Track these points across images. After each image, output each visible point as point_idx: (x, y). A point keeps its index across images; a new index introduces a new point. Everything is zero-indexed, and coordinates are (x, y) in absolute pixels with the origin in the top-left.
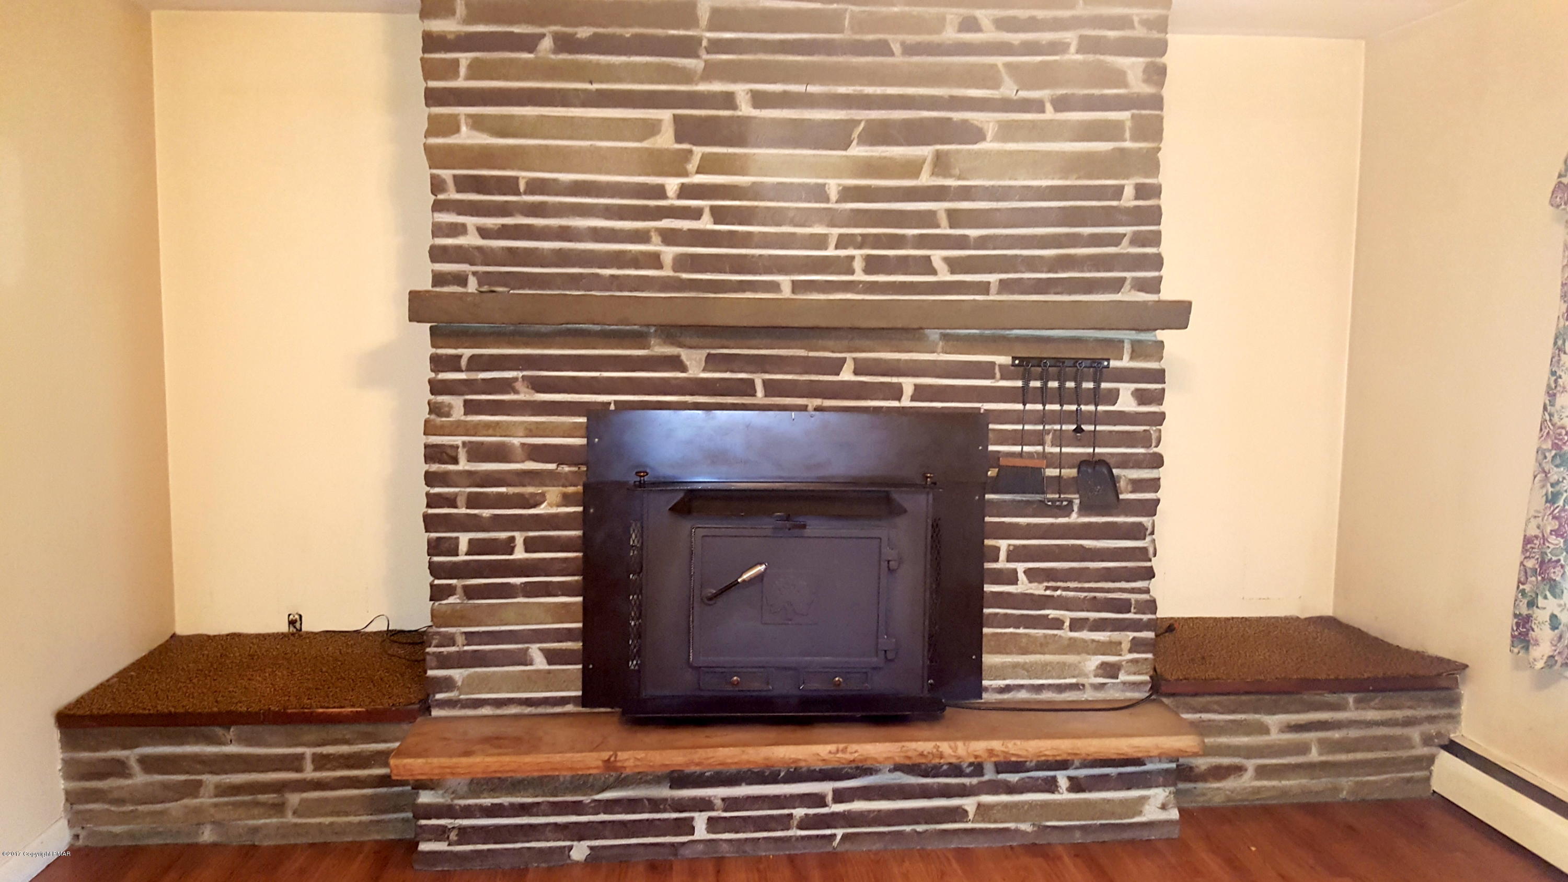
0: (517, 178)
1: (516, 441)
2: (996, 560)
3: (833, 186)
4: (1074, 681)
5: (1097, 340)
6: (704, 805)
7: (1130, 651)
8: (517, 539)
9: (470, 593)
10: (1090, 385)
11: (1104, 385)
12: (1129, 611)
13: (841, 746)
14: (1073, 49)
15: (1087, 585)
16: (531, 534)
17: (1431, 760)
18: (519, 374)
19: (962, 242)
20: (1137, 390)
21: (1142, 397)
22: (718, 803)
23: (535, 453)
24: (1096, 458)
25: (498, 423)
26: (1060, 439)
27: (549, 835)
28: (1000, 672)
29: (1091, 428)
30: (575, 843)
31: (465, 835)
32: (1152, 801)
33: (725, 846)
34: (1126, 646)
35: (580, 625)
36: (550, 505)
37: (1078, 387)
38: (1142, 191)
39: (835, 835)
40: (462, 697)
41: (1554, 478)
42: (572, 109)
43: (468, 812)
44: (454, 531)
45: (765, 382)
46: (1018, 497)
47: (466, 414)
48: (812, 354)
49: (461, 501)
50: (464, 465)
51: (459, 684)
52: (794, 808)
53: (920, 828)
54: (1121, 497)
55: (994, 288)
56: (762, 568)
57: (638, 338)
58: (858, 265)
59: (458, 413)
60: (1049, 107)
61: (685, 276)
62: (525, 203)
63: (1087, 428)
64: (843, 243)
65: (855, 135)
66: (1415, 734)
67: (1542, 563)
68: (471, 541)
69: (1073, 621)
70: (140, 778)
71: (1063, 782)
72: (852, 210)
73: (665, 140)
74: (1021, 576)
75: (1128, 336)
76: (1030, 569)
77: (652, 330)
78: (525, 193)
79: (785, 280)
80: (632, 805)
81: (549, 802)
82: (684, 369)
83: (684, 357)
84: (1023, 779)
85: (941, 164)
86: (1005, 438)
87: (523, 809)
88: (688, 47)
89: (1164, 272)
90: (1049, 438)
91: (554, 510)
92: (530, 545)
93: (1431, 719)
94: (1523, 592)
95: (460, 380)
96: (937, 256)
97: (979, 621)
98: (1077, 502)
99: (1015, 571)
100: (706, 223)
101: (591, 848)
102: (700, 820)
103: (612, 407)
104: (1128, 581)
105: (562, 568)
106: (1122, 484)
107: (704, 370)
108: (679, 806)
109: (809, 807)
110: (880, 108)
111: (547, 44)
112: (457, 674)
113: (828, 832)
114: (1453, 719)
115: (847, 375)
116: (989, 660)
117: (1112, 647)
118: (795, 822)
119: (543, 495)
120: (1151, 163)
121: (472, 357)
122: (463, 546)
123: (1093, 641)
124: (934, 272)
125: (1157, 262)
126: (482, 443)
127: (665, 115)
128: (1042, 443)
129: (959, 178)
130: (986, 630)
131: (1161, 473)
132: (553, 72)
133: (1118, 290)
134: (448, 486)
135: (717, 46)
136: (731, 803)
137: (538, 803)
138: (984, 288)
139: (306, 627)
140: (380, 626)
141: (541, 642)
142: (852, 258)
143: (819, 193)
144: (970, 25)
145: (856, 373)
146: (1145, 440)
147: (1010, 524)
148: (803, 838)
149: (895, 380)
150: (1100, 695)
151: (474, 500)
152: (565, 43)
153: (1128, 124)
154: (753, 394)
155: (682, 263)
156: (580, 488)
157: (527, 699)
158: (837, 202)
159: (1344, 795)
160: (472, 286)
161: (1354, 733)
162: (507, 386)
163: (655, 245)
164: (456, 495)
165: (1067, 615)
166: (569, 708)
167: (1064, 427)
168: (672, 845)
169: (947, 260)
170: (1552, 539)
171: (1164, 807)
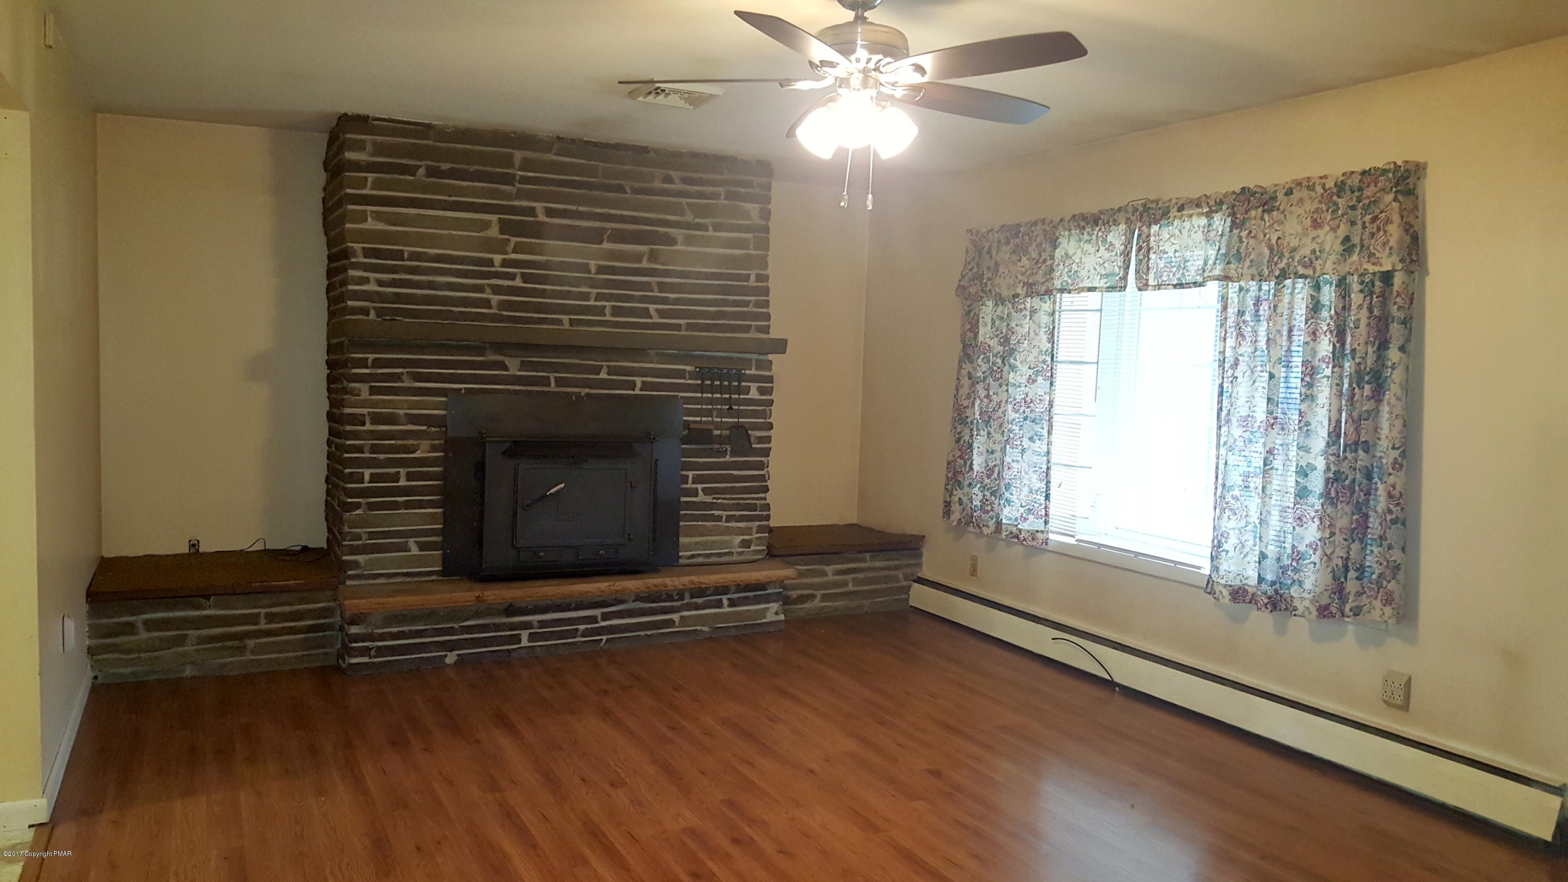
0: (403, 251)
1: (401, 412)
2: (687, 483)
3: (593, 264)
4: (728, 550)
5: (739, 359)
6: (526, 626)
7: (757, 533)
8: (401, 473)
9: (371, 507)
10: (736, 384)
11: (743, 384)
12: (756, 510)
13: (612, 583)
14: (723, 197)
15: (734, 496)
16: (411, 470)
17: (909, 587)
18: (405, 371)
19: (665, 301)
20: (760, 387)
21: (762, 391)
22: (536, 624)
23: (413, 419)
24: (740, 424)
25: (391, 400)
26: (721, 414)
27: (433, 649)
28: (688, 547)
29: (737, 407)
30: (449, 653)
31: (380, 651)
32: (771, 609)
33: (538, 650)
34: (755, 530)
35: (441, 526)
36: (423, 452)
37: (730, 385)
38: (760, 278)
39: (601, 640)
40: (365, 573)
41: (959, 430)
42: (437, 211)
43: (382, 637)
44: (359, 468)
45: (556, 378)
46: (699, 447)
47: (370, 395)
48: (583, 362)
49: (366, 449)
50: (368, 427)
51: (363, 565)
52: (579, 625)
53: (649, 633)
54: (753, 446)
55: (683, 328)
56: (562, 485)
57: (479, 350)
58: (607, 311)
59: (365, 394)
60: (710, 229)
61: (505, 313)
62: (407, 266)
63: (735, 407)
64: (599, 297)
65: (606, 237)
66: (900, 575)
67: (954, 474)
68: (372, 474)
69: (727, 516)
70: (144, 635)
71: (725, 602)
72: (605, 279)
73: (493, 232)
74: (700, 492)
75: (754, 357)
76: (705, 488)
77: (488, 345)
78: (407, 260)
79: (565, 318)
80: (484, 628)
81: (433, 629)
82: (507, 370)
83: (506, 362)
84: (705, 601)
85: (653, 257)
86: (691, 413)
87: (419, 634)
88: (507, 179)
89: (771, 323)
90: (715, 413)
91: (425, 455)
92: (409, 477)
93: (908, 566)
94: (947, 489)
95: (367, 374)
96: (652, 307)
97: (678, 519)
98: (729, 449)
99: (697, 489)
100: (518, 283)
101: (458, 655)
102: (525, 634)
103: (463, 391)
104: (755, 494)
105: (430, 491)
106: (752, 440)
107: (519, 370)
108: (513, 627)
109: (588, 624)
110: (619, 222)
111: (422, 171)
112: (361, 558)
113: (598, 638)
114: (919, 565)
115: (603, 375)
116: (683, 540)
117: (747, 531)
118: (579, 633)
119: (418, 445)
120: (763, 262)
121: (375, 360)
122: (367, 477)
123: (738, 527)
124: (651, 317)
125: (768, 317)
126: (381, 413)
127: (494, 218)
128: (711, 416)
129: (664, 265)
130: (681, 523)
131: (772, 433)
132: (425, 189)
133: (748, 332)
134: (359, 439)
135: (525, 180)
136: (542, 624)
137: (427, 630)
138: (678, 327)
139: (202, 549)
140: (259, 547)
141: (416, 537)
142: (605, 307)
143: (585, 268)
144: (668, 180)
145: (609, 374)
146: (764, 415)
147: (695, 462)
148: (584, 642)
149: (631, 378)
150: (741, 558)
151: (374, 449)
152: (433, 172)
153: (752, 241)
154: (549, 386)
155: (503, 305)
156: (442, 442)
157: (407, 573)
158: (596, 274)
159: (865, 609)
160: (372, 315)
161: (870, 574)
162: (397, 377)
163: (488, 294)
164: (363, 445)
165: (724, 514)
166: (434, 577)
167: (723, 407)
168: (508, 650)
169: (657, 310)
170: (959, 460)
171: (777, 614)
